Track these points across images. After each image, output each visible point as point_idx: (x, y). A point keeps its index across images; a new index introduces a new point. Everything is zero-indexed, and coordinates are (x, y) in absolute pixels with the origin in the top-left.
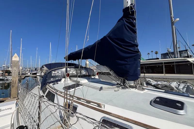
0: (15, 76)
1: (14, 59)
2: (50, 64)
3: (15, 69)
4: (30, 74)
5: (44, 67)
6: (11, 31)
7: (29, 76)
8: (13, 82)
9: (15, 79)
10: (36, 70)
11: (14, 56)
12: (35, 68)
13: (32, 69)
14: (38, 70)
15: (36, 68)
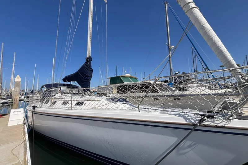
0: (17, 94)
1: (16, 80)
2: (49, 84)
3: (17, 89)
4: (24, 97)
5: (44, 87)
6: (3, 44)
7: (23, 100)
8: (15, 99)
9: (16, 97)
10: (32, 92)
11: (17, 77)
12: (30, 90)
13: (26, 92)
14: (35, 93)
15: (33, 91)
